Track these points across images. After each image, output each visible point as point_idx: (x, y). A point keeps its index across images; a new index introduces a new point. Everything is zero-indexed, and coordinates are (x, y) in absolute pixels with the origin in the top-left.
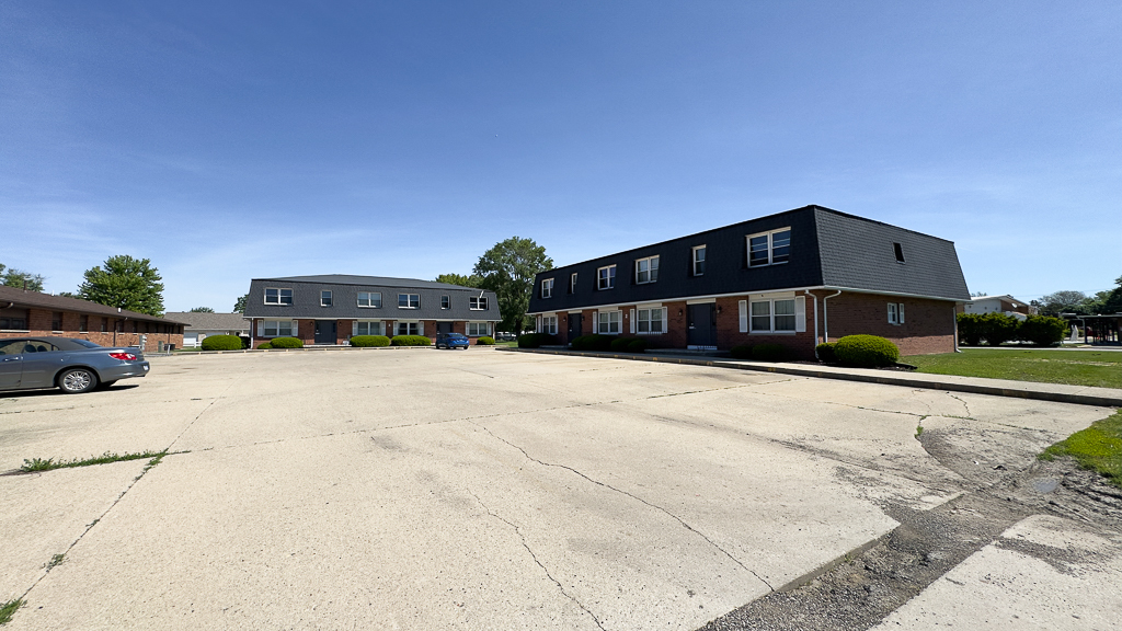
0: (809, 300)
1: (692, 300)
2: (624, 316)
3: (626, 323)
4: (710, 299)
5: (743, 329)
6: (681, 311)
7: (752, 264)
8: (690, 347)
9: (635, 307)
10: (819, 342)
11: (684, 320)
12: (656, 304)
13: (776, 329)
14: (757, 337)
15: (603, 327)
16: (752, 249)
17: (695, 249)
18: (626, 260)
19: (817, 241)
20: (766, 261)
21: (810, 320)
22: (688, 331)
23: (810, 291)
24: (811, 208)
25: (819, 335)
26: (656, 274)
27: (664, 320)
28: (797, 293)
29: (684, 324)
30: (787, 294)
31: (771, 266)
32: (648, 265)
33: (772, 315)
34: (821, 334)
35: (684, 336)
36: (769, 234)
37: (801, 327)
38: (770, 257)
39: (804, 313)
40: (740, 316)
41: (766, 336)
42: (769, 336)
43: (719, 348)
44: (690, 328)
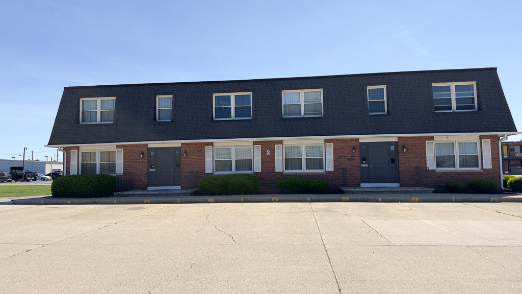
0: (494, 143)
1: (365, 138)
2: (263, 153)
3: (268, 161)
5: (430, 167)
8: (363, 185)
11: (357, 158)
13: (460, 167)
14: (445, 173)
15: (221, 164)
17: (368, 88)
20: (450, 108)
21: (495, 159)
22: (361, 169)
29: (357, 162)
30: (472, 138)
31: (454, 113)
35: (358, 175)
36: (453, 85)
37: (488, 164)
38: (454, 105)
39: (490, 154)
40: (427, 155)
41: (453, 173)
42: (457, 173)
43: (401, 186)
44: (363, 165)
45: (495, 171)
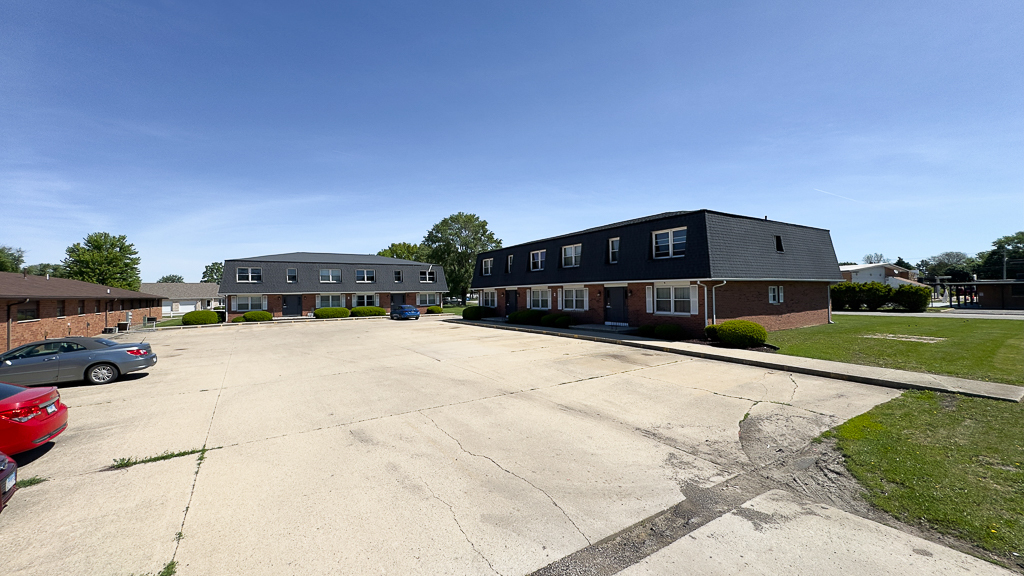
0: (701, 289)
1: (608, 284)
2: (553, 295)
3: (555, 300)
4: (624, 284)
5: (649, 310)
7: (657, 255)
8: (607, 323)
9: (562, 287)
10: (708, 324)
11: (602, 300)
12: (580, 286)
13: (676, 311)
14: (660, 317)
15: (535, 303)
16: (657, 243)
17: (611, 240)
18: (554, 245)
19: (707, 241)
20: (668, 254)
21: (701, 305)
22: (606, 310)
23: (701, 282)
24: (703, 212)
25: (709, 318)
26: (579, 259)
27: (586, 299)
28: (692, 283)
29: (602, 304)
30: (684, 283)
31: (671, 259)
32: (572, 251)
33: (672, 299)
34: (710, 316)
35: (602, 314)
36: (670, 232)
37: (694, 310)
38: (671, 251)
39: (698, 299)
40: (647, 300)
41: (667, 317)
42: (670, 317)
43: (630, 325)
44: (607, 307)
45: (700, 318)
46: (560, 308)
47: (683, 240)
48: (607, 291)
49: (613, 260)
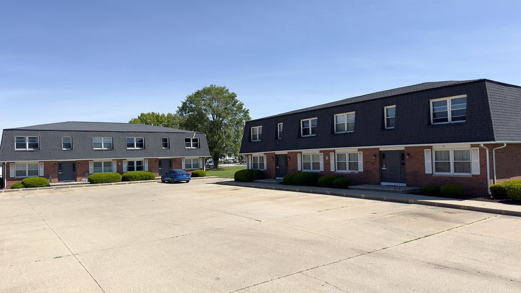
0: (482, 151)
1: (384, 148)
2: (324, 158)
3: (327, 163)
4: (401, 147)
5: (428, 171)
6: (375, 156)
7: (435, 121)
8: (383, 184)
9: (334, 151)
10: (490, 183)
11: (378, 163)
12: (353, 150)
13: (455, 172)
14: (440, 177)
15: (307, 166)
16: (433, 109)
17: (385, 108)
18: (326, 114)
19: (489, 107)
20: (446, 120)
21: (483, 166)
22: (381, 171)
23: (484, 145)
25: (490, 177)
26: (352, 126)
27: (360, 162)
28: (472, 146)
29: (377, 166)
30: (465, 146)
31: (450, 124)
32: (344, 119)
33: (452, 161)
35: (378, 175)
36: (449, 100)
37: (476, 170)
38: (449, 117)
39: (478, 161)
40: (426, 161)
41: (447, 177)
42: (449, 177)
43: (407, 186)
44: (383, 168)
45: (482, 178)
46: (332, 170)
47: (463, 106)
48: (383, 155)
49: (388, 126)
